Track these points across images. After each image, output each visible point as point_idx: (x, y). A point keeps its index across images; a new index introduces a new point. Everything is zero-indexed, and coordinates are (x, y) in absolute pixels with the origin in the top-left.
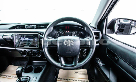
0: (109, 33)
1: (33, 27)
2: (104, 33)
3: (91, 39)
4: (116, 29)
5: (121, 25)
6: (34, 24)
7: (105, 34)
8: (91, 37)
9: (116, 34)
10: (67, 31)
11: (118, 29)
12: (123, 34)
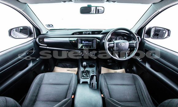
0: (146, 38)
1: (90, 33)
2: (142, 37)
3: (136, 42)
4: (152, 34)
5: (156, 30)
6: (90, 31)
7: (143, 39)
8: (135, 41)
9: (152, 38)
10: (113, 36)
11: (154, 34)
12: (158, 38)
